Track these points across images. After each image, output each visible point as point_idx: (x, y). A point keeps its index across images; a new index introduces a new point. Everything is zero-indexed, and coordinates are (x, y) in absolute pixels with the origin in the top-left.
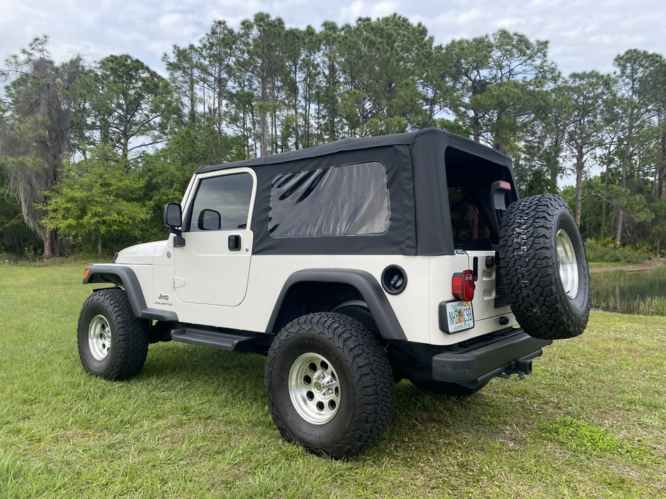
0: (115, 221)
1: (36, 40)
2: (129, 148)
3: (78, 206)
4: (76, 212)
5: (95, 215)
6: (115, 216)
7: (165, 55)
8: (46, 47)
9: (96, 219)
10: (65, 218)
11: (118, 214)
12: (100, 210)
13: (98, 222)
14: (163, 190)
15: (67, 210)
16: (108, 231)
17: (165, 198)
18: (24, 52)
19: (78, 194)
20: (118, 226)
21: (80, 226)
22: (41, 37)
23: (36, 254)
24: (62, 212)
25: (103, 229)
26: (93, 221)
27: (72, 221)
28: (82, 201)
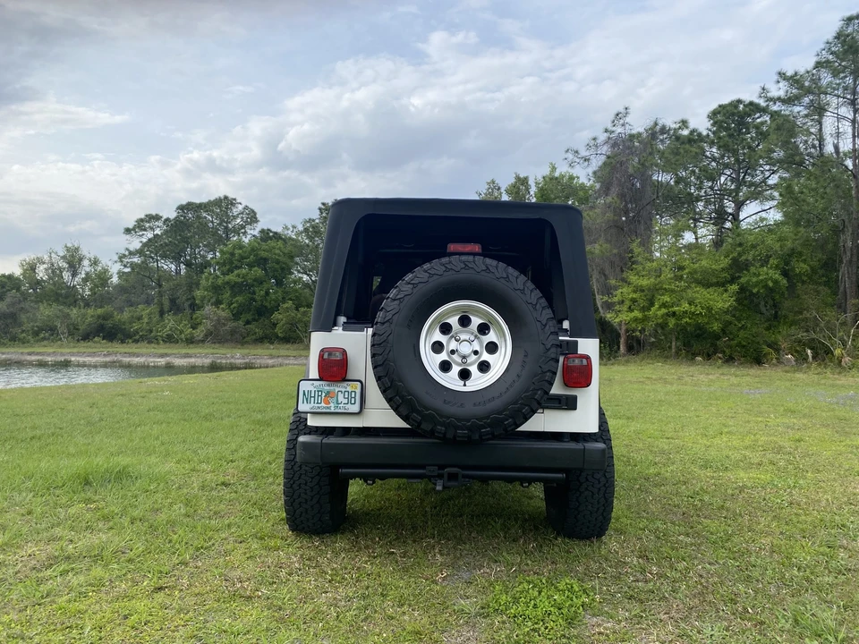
0: (686, 312)
1: (617, 115)
2: (741, 218)
3: (645, 296)
4: (642, 303)
5: (664, 305)
6: (685, 306)
7: (763, 89)
8: (628, 119)
9: (664, 311)
10: (630, 310)
11: (690, 304)
12: (668, 299)
13: (667, 314)
14: (753, 269)
15: (634, 301)
16: (677, 325)
17: (754, 280)
18: (606, 131)
19: (645, 282)
20: (690, 319)
21: (645, 319)
22: (623, 111)
23: (611, 351)
24: (628, 303)
25: (672, 322)
26: (660, 313)
27: (637, 314)
28: (649, 289)
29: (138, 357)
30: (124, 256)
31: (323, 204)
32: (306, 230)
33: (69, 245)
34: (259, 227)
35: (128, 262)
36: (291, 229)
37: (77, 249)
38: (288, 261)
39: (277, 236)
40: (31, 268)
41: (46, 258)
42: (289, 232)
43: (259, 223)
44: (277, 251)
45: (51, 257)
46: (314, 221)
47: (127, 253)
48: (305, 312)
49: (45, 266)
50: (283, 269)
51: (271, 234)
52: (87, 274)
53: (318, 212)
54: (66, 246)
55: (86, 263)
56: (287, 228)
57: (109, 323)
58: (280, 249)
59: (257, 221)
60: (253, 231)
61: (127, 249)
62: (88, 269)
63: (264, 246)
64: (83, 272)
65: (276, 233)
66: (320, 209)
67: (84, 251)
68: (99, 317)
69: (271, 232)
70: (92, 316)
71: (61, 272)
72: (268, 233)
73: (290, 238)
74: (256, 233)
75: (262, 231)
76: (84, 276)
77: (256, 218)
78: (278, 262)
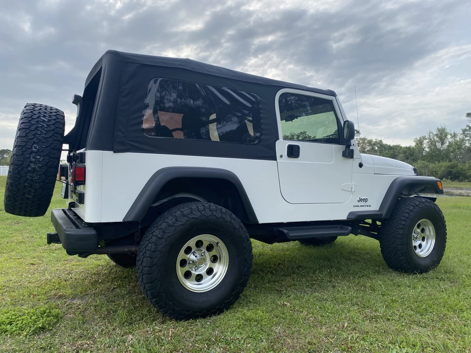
29: (461, 190)
30: (466, 130)
33: (440, 128)
35: (468, 134)
37: (444, 129)
40: (420, 142)
41: (427, 136)
45: (430, 135)
47: (468, 128)
49: (427, 141)
52: (450, 143)
54: (438, 129)
55: (449, 136)
57: (454, 170)
61: (468, 126)
62: (450, 140)
64: (448, 142)
67: (448, 131)
68: (449, 167)
70: (445, 167)
71: (435, 143)
76: (448, 144)
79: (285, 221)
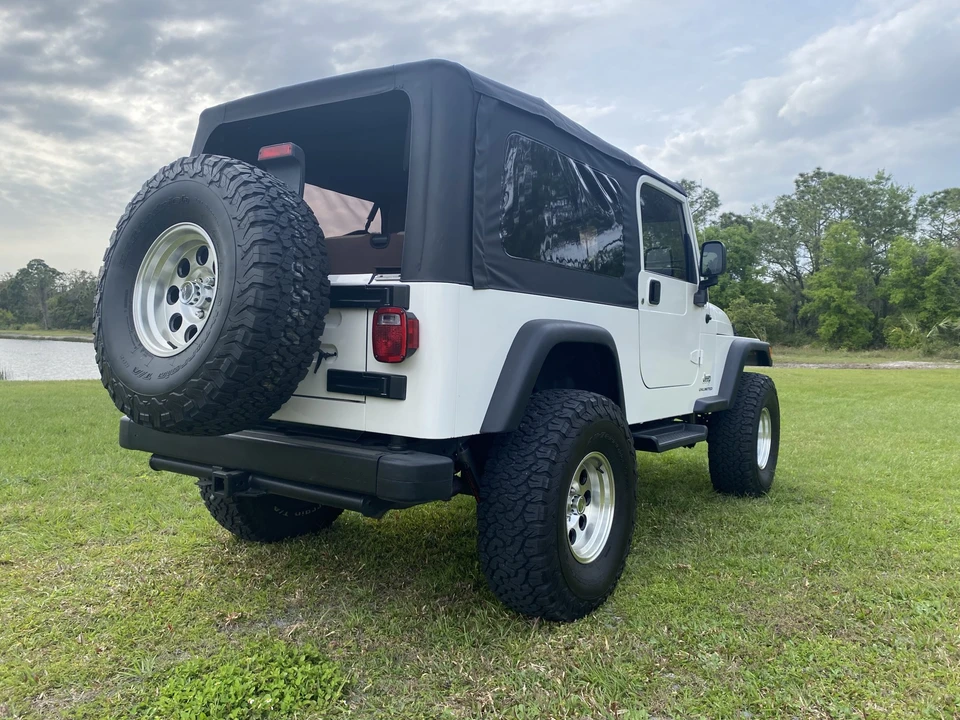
31: (802, 175)
32: (778, 210)
34: (721, 211)
36: (762, 210)
38: (750, 248)
39: (741, 220)
42: (759, 214)
43: (721, 207)
44: (737, 238)
46: (789, 197)
48: (760, 308)
50: (743, 258)
51: (734, 218)
53: (794, 186)
56: (757, 210)
58: (741, 235)
59: (717, 206)
60: (714, 216)
63: (722, 232)
65: (739, 217)
66: (797, 182)
69: (734, 216)
72: (729, 218)
73: (759, 222)
74: (716, 218)
75: (723, 216)
77: (717, 202)
78: (737, 251)
79: (641, 421)
